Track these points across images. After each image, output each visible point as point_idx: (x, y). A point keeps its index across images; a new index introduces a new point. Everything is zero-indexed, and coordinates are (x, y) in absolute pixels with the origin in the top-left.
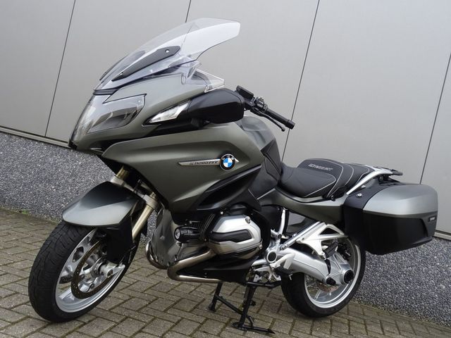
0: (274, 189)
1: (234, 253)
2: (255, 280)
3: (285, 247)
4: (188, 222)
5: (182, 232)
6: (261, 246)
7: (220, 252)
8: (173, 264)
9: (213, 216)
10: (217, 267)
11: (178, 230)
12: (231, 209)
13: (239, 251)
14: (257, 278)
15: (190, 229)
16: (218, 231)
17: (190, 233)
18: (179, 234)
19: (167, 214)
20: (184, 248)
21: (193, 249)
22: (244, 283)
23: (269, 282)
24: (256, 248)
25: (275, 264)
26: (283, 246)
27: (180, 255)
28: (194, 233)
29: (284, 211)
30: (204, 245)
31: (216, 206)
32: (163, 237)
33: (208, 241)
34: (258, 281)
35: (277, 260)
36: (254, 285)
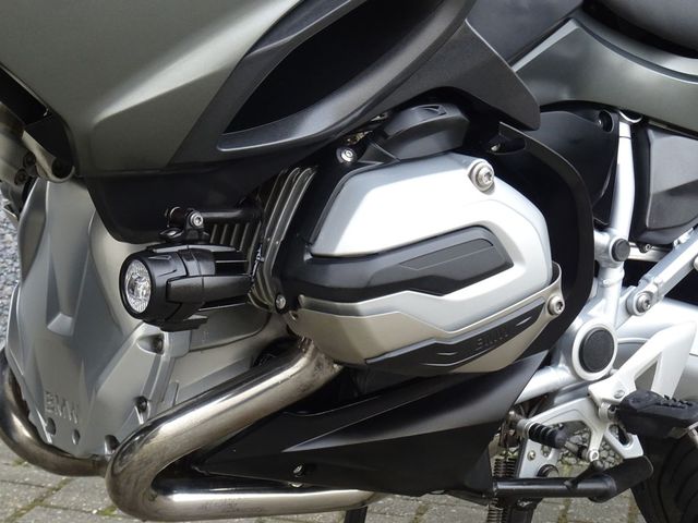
0: (570, 27)
1: (434, 351)
2: (528, 469)
3: (651, 299)
4: (181, 223)
5: (162, 274)
6: (558, 297)
7: (365, 351)
8: (129, 447)
9: (303, 178)
10: (345, 433)
11: (136, 269)
12: (393, 131)
13: (454, 336)
14: (534, 460)
15: (201, 256)
16: (343, 248)
17: (199, 274)
18: (144, 287)
19: (69, 203)
20: (175, 360)
21: (223, 358)
22: (475, 494)
23: (593, 473)
24: (534, 314)
25: (613, 385)
26: (638, 294)
27: (160, 398)
28: (220, 270)
29: (624, 130)
30: (268, 334)
31: (317, 122)
32: (62, 322)
33: (293, 304)
34: (542, 475)
35: (617, 366)
36: (525, 495)
